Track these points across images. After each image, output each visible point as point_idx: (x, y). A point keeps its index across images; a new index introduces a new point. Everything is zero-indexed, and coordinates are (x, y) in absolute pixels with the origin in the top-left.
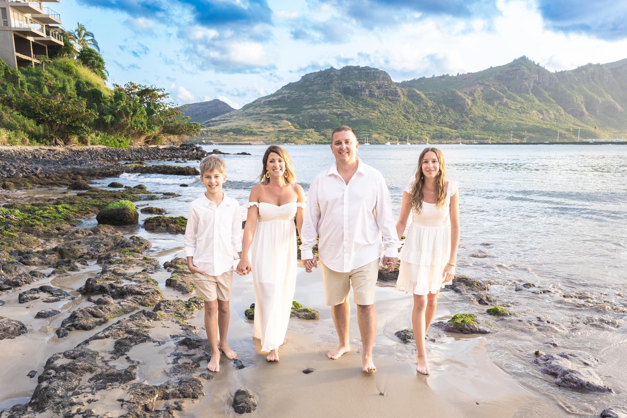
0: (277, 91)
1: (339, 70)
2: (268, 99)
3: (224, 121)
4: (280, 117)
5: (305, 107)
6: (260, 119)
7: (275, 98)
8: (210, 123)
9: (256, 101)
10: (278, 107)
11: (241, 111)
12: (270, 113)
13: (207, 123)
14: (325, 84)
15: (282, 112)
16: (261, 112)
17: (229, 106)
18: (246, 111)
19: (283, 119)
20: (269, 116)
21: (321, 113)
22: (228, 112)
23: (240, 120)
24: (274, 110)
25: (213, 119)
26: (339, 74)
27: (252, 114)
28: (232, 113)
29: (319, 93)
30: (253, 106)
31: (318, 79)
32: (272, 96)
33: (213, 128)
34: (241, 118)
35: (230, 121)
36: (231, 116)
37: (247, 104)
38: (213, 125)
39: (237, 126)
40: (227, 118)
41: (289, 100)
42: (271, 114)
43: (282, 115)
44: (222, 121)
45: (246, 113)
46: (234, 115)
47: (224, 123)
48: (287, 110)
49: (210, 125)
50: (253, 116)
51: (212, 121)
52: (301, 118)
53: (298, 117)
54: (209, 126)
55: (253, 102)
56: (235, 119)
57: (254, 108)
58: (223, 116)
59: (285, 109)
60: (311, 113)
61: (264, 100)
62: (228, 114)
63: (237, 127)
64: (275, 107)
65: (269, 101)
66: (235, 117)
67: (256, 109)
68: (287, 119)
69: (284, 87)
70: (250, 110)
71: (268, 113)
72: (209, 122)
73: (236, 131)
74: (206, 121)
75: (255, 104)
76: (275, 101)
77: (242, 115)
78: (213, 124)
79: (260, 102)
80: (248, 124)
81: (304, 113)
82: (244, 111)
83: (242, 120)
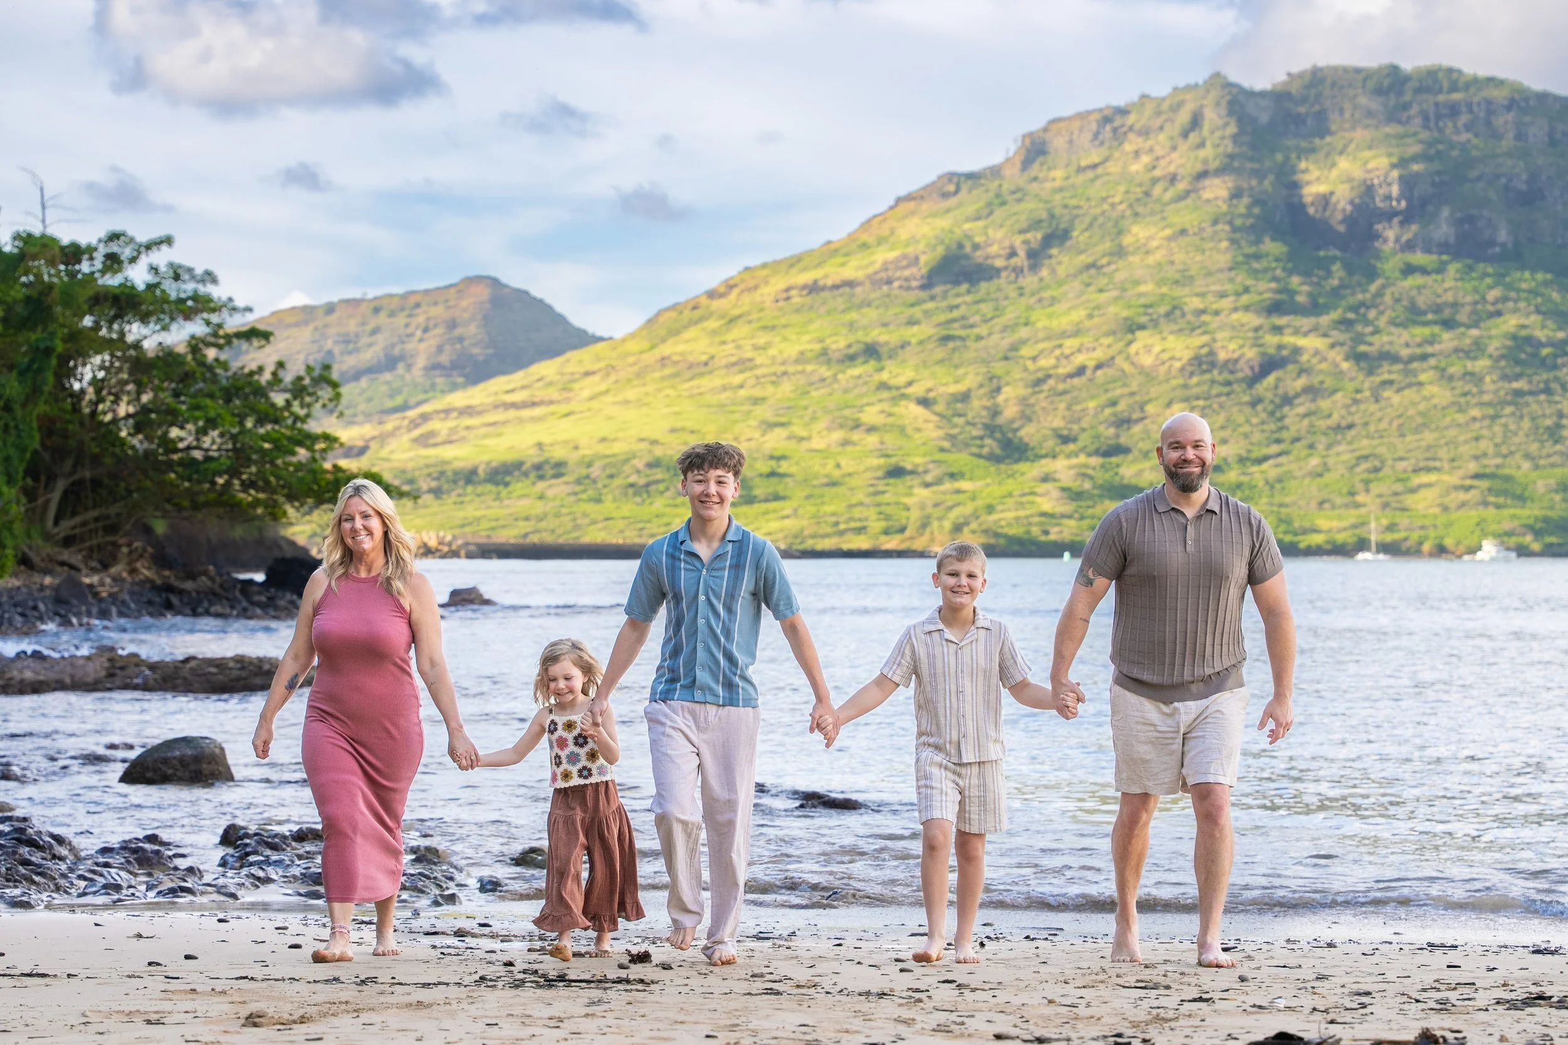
0: (866, 225)
1: (1262, 94)
2: (805, 278)
3: (526, 413)
4: (883, 386)
6: (756, 401)
7: (851, 270)
8: (438, 425)
11: (633, 345)
12: (816, 358)
13: (414, 424)
14: (1173, 179)
16: (759, 357)
17: (561, 320)
18: (666, 349)
19: (904, 396)
21: (1147, 360)
22: (551, 352)
23: (626, 402)
24: (839, 343)
25: (458, 399)
26: (1264, 118)
27: (706, 366)
28: (576, 360)
29: (1138, 232)
30: (708, 314)
31: (1128, 147)
32: (831, 251)
33: (454, 453)
34: (631, 394)
35: (564, 408)
36: (567, 381)
37: (677, 309)
38: (455, 438)
39: (603, 440)
40: (540, 394)
42: (824, 371)
44: (512, 414)
45: (663, 361)
46: (588, 374)
47: (521, 421)
49: (432, 434)
50: (706, 383)
51: (447, 412)
54: (424, 440)
55: (712, 294)
56: (596, 397)
57: (714, 332)
58: (518, 378)
59: (914, 334)
60: (1080, 359)
61: (778, 284)
62: (547, 369)
63: (602, 449)
64: (849, 326)
65: (813, 288)
66: (594, 385)
67: (730, 337)
68: (922, 401)
69: (909, 198)
70: (693, 344)
71: (801, 358)
72: (425, 418)
73: (595, 471)
74: (413, 413)
75: (717, 304)
76: (850, 284)
77: (639, 375)
78: (453, 430)
79: (757, 296)
80: (673, 430)
81: (1034, 359)
82: (652, 347)
83: (640, 403)
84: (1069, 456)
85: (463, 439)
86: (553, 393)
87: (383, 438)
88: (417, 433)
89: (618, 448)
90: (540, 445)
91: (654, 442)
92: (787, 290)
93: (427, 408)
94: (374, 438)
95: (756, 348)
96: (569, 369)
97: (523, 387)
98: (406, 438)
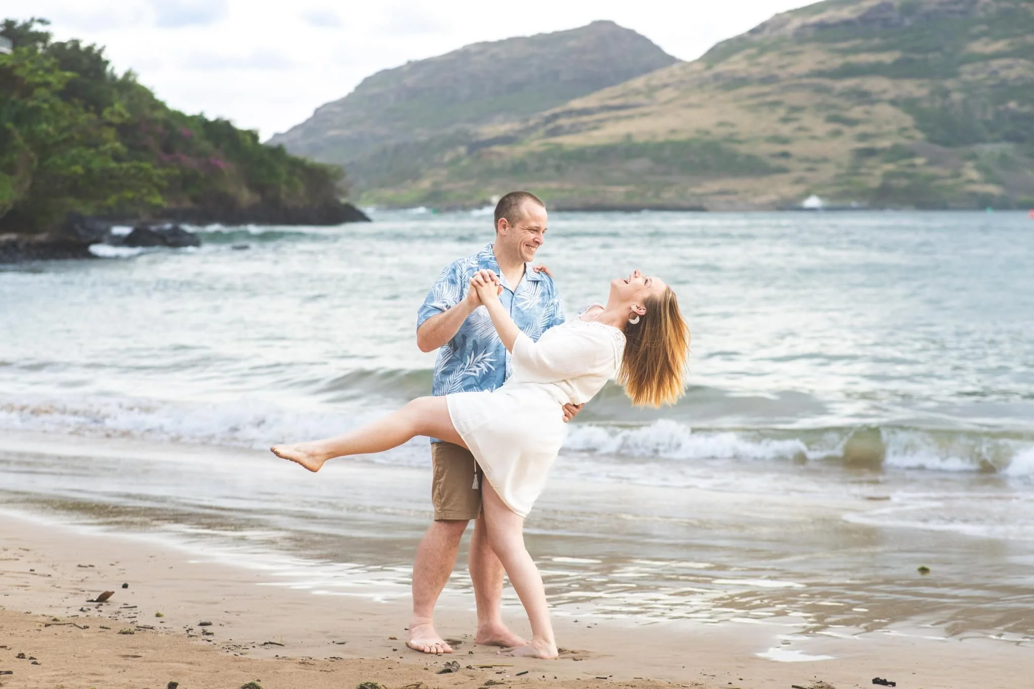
2: (815, 19)
3: (622, 113)
4: (866, 94)
5: (978, 47)
8: (564, 122)
9: (763, 26)
10: (856, 51)
11: (699, 67)
12: (821, 74)
13: (548, 120)
15: (875, 70)
16: (782, 73)
18: (720, 68)
19: (879, 101)
20: (819, 90)
22: (645, 72)
23: (690, 106)
24: (838, 62)
25: (577, 104)
27: (743, 82)
30: (751, 45)
33: (571, 141)
34: (694, 99)
35: (646, 110)
36: (651, 91)
37: (728, 42)
38: (574, 130)
39: (673, 131)
40: (632, 100)
41: (908, 22)
42: (827, 82)
43: (875, 84)
44: (614, 113)
45: (717, 77)
46: (665, 86)
47: (618, 119)
48: (897, 63)
49: (560, 127)
50: (746, 90)
51: (570, 113)
52: (957, 97)
53: (946, 94)
54: (555, 132)
55: (753, 32)
56: (670, 101)
58: (618, 89)
59: (888, 58)
60: (1004, 75)
61: (797, 22)
62: (638, 83)
64: (844, 52)
65: (822, 26)
66: (669, 94)
67: (762, 60)
68: (893, 103)
70: (737, 64)
72: (556, 116)
74: (547, 113)
75: (757, 38)
76: (847, 23)
78: (572, 125)
79: (781, 31)
80: (721, 124)
81: (974, 73)
82: (709, 67)
83: (698, 106)
84: (996, 141)
85: (578, 131)
86: (640, 99)
87: (528, 130)
88: (550, 126)
89: (682, 137)
90: (629, 136)
91: (707, 133)
92: (804, 26)
93: (557, 110)
94: (521, 131)
95: (781, 67)
96: (655, 82)
97: (623, 95)
98: (541, 131)
